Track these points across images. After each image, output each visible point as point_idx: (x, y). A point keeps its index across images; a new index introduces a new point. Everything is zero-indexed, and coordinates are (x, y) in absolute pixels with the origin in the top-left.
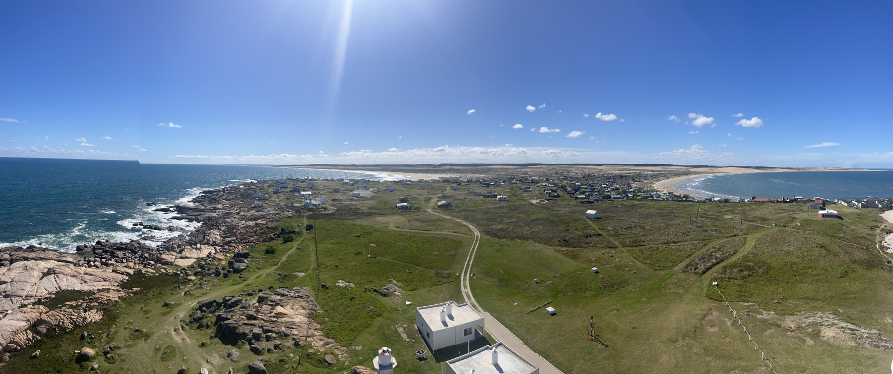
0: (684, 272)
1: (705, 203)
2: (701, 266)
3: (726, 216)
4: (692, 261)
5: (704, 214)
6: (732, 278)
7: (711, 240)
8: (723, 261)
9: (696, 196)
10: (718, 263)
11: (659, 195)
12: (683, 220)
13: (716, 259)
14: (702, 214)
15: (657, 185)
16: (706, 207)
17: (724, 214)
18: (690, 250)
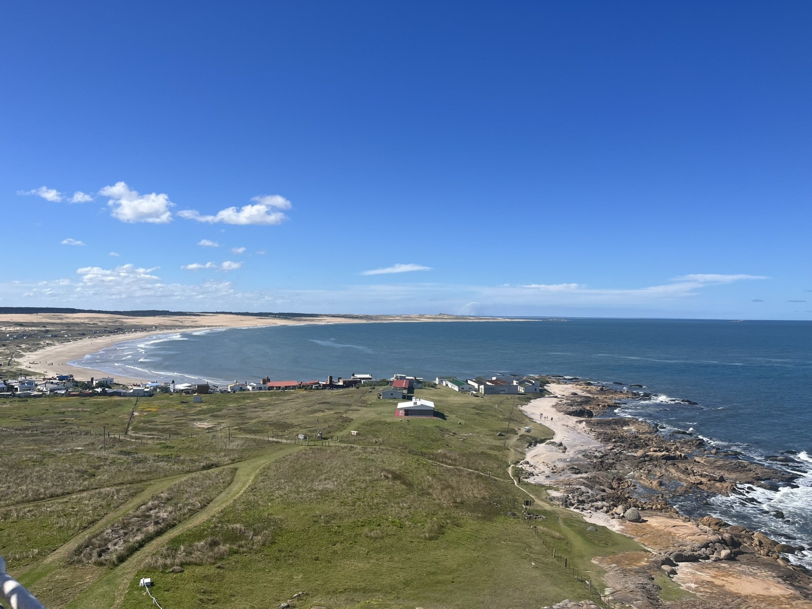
0: (71, 564)
1: (151, 396)
2: (115, 545)
3: (199, 424)
4: (94, 537)
5: (145, 422)
6: (190, 564)
7: (152, 482)
8: (174, 526)
9: (132, 382)
10: (159, 533)
11: (30, 383)
12: (89, 440)
13: (157, 523)
14: (139, 422)
15: (27, 361)
16: (153, 406)
17: (194, 420)
18: (95, 509)
